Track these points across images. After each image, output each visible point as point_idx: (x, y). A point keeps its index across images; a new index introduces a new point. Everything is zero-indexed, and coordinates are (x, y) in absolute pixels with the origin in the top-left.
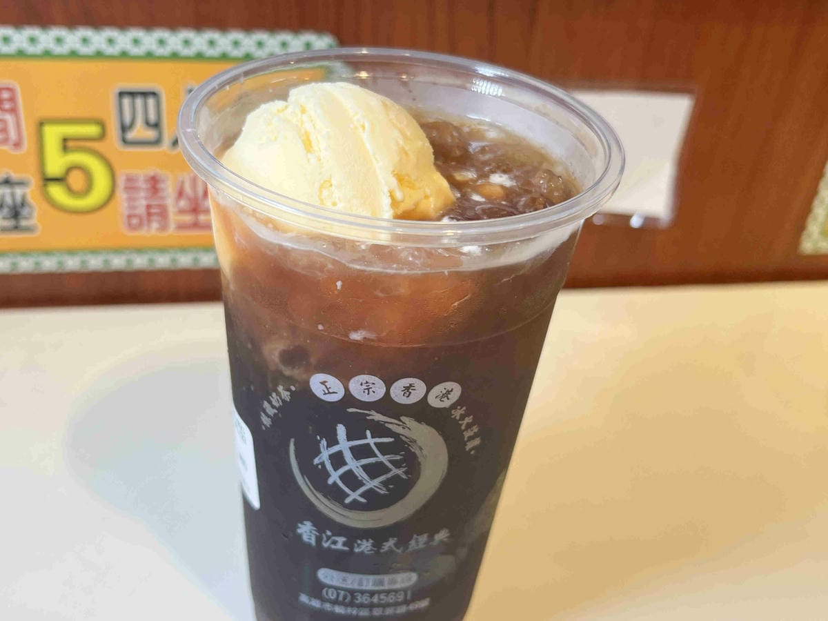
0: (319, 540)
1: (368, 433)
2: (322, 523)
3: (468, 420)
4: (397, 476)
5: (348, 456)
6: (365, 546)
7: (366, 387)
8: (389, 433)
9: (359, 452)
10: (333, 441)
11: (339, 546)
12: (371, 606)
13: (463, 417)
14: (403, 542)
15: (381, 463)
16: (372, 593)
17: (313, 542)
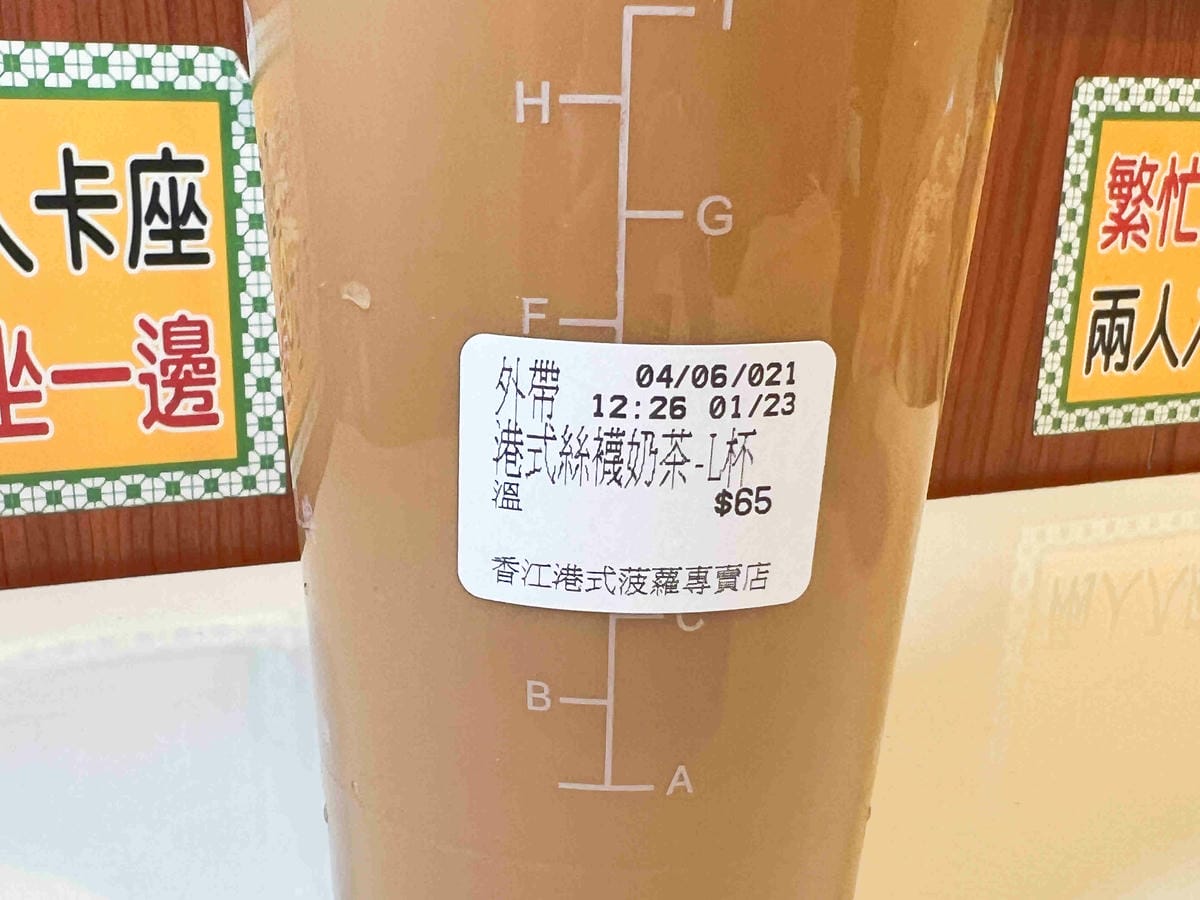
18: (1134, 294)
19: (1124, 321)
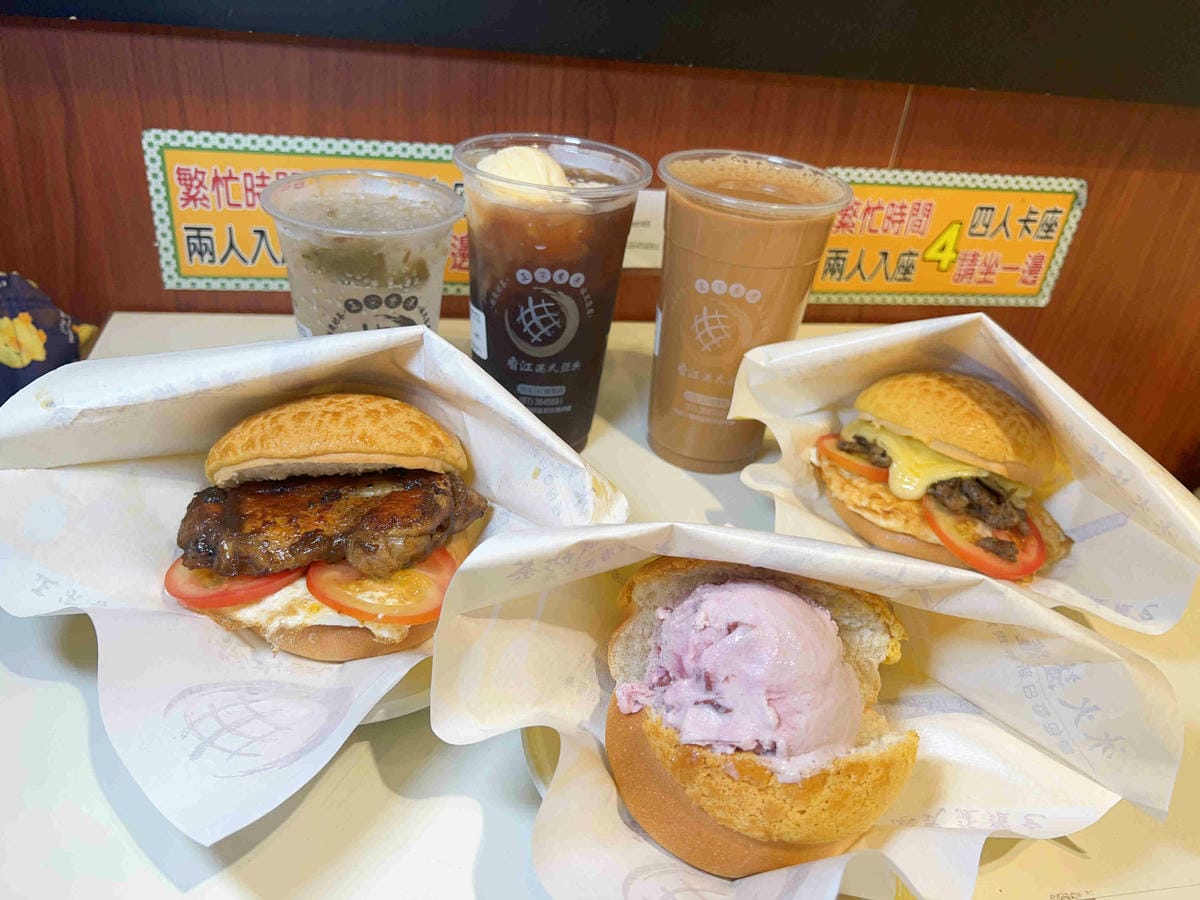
0: (518, 366)
1: (543, 301)
2: (522, 356)
3: (588, 297)
4: (555, 326)
5: (533, 315)
6: (541, 368)
7: (543, 275)
8: (553, 301)
9: (539, 312)
10: (527, 307)
11: (528, 369)
12: (543, 406)
13: (586, 294)
14: (558, 367)
15: (548, 318)
16: (544, 398)
17: (515, 369)
18: (846, 251)
19: (841, 262)
